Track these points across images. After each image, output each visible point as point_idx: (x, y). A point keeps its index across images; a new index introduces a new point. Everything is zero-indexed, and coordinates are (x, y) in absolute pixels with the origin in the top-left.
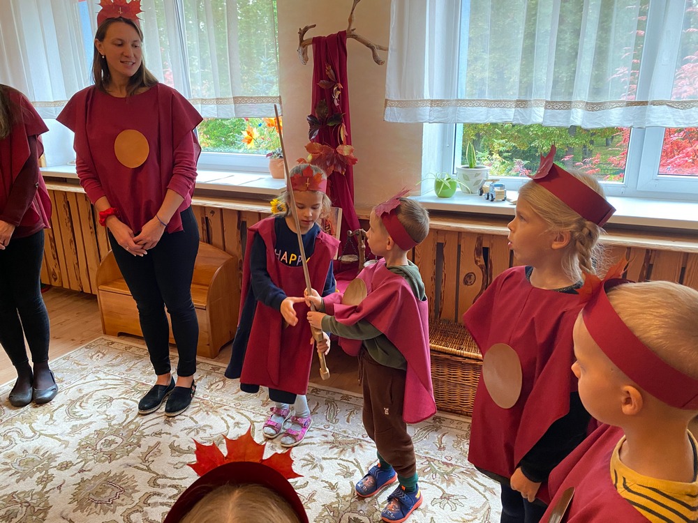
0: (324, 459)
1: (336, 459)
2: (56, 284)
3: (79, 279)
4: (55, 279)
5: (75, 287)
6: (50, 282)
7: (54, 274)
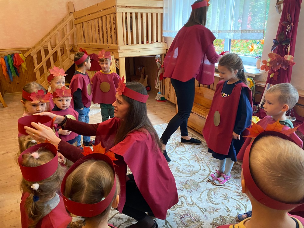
0: (232, 198)
1: (237, 200)
6: (167, 98)
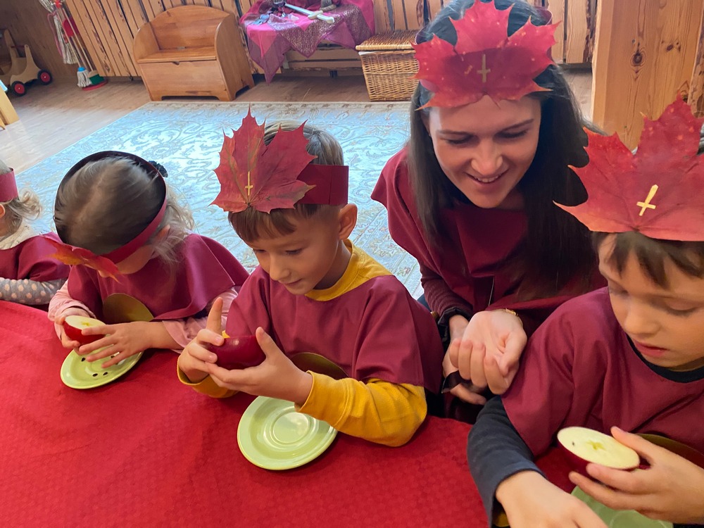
2: (110, 74)
3: (125, 66)
4: (109, 70)
5: (125, 74)
6: (106, 74)
7: (106, 66)
